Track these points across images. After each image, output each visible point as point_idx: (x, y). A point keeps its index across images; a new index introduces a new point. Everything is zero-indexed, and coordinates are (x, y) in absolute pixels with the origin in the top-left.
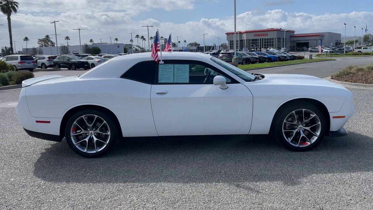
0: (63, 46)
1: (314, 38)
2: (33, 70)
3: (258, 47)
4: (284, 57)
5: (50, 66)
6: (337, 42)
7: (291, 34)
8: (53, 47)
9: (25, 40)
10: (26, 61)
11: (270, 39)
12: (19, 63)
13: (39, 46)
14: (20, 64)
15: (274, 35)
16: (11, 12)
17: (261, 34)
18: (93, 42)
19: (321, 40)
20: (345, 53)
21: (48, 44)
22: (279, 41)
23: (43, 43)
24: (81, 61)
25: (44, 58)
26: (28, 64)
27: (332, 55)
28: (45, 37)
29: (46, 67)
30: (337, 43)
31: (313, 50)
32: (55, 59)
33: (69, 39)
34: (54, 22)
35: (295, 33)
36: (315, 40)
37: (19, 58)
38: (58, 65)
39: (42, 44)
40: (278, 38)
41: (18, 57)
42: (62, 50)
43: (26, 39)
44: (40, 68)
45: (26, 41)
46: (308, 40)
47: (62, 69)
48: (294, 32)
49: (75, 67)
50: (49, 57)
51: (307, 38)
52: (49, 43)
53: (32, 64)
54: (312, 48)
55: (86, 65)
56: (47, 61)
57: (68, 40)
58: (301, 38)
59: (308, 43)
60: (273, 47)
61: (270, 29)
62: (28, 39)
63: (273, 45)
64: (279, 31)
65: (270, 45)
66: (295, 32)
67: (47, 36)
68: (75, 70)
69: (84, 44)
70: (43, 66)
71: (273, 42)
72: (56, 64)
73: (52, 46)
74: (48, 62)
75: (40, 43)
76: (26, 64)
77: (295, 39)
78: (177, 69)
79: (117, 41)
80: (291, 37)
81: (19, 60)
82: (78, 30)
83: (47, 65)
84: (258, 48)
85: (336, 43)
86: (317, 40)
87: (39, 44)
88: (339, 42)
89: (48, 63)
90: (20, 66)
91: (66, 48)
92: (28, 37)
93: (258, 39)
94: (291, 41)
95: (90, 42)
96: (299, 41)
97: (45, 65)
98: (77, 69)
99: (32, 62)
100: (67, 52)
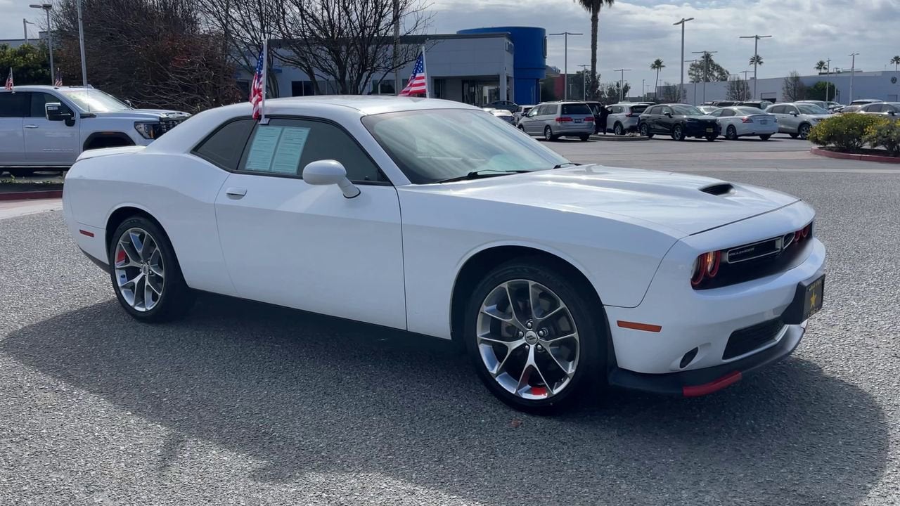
0: (736, 80)
2: (588, 138)
5: (632, 129)
8: (723, 82)
9: (654, 67)
10: (573, 117)
12: (557, 120)
13: (691, 80)
14: (559, 124)
16: (601, 5)
18: (825, 68)
21: (712, 75)
23: (701, 73)
24: (697, 120)
25: (621, 110)
26: (576, 122)
28: (702, 59)
29: (623, 132)
32: (642, 112)
33: (760, 63)
34: (682, 22)
37: (559, 109)
38: (648, 128)
39: (698, 75)
41: (557, 106)
42: (732, 89)
43: (658, 64)
44: (614, 134)
45: (656, 69)
47: (655, 136)
49: (682, 132)
50: (632, 108)
52: (716, 74)
53: (586, 123)
55: (710, 130)
56: (627, 116)
57: (758, 65)
62: (662, 64)
67: (707, 57)
68: (682, 139)
69: (790, 76)
70: (618, 128)
72: (642, 124)
73: (722, 80)
74: (628, 118)
75: (694, 72)
76: (571, 123)
79: (898, 63)
81: (558, 115)
82: (754, 39)
83: (626, 126)
87: (691, 76)
89: (628, 122)
90: (559, 128)
91: (741, 86)
92: (661, 59)
95: (817, 68)
97: (622, 126)
98: (686, 138)
99: (584, 120)
100: (743, 94)
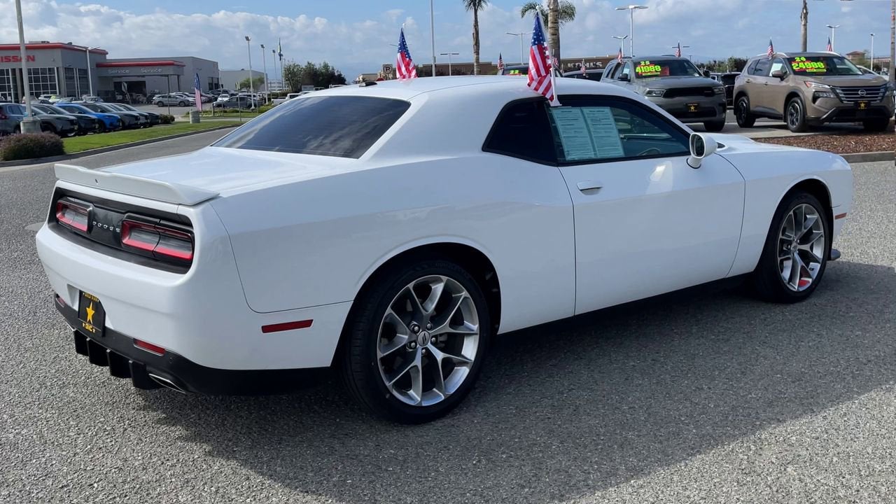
1: (160, 70)
3: (7, 92)
4: (134, 118)
6: (211, 82)
7: (99, 59)
11: (44, 71)
15: (54, 60)
17: (13, 57)
19: (178, 76)
20: (253, 107)
22: (70, 78)
27: (225, 112)
30: (212, 84)
31: (166, 101)
35: (108, 57)
36: (162, 76)
40: (68, 70)
46: (143, 76)
48: (104, 53)
51: (144, 71)
54: (163, 97)
58: (127, 71)
59: (144, 82)
60: (55, 93)
61: (37, 43)
63: (53, 87)
64: (67, 48)
65: (45, 87)
66: (107, 54)
71: (52, 79)
77: (112, 72)
78: (592, 120)
80: (99, 66)
84: (10, 95)
85: (209, 84)
86: (168, 76)
88: (215, 81)
93: (7, 70)
94: (100, 77)
96: (118, 77)
